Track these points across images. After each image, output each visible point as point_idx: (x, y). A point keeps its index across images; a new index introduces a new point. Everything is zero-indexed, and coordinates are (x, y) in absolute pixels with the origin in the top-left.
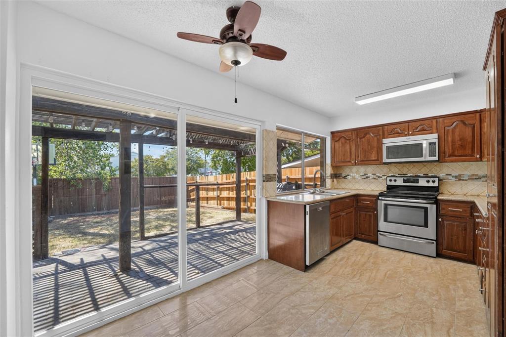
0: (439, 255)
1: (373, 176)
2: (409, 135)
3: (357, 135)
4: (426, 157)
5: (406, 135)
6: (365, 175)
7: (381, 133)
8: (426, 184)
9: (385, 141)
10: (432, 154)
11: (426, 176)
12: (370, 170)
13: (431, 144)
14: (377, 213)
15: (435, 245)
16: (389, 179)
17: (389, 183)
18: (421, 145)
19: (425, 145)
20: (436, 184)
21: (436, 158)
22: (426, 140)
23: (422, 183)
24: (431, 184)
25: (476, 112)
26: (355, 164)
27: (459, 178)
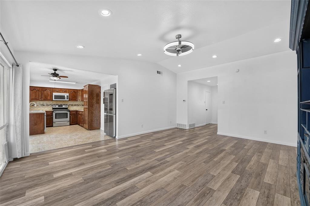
0: (70, 125)
1: (46, 105)
2: (61, 93)
3: (42, 90)
4: (66, 99)
5: (60, 93)
6: (43, 104)
7: (52, 90)
8: (65, 107)
9: (53, 93)
10: (67, 99)
11: (64, 105)
12: (45, 103)
13: (67, 96)
14: (53, 117)
15: (69, 122)
16: (53, 106)
17: (53, 107)
18: (65, 96)
19: (66, 96)
20: (67, 107)
21: (68, 100)
22: (66, 95)
23: (64, 107)
24: (66, 107)
25: (77, 90)
26: (41, 100)
27: (72, 105)
